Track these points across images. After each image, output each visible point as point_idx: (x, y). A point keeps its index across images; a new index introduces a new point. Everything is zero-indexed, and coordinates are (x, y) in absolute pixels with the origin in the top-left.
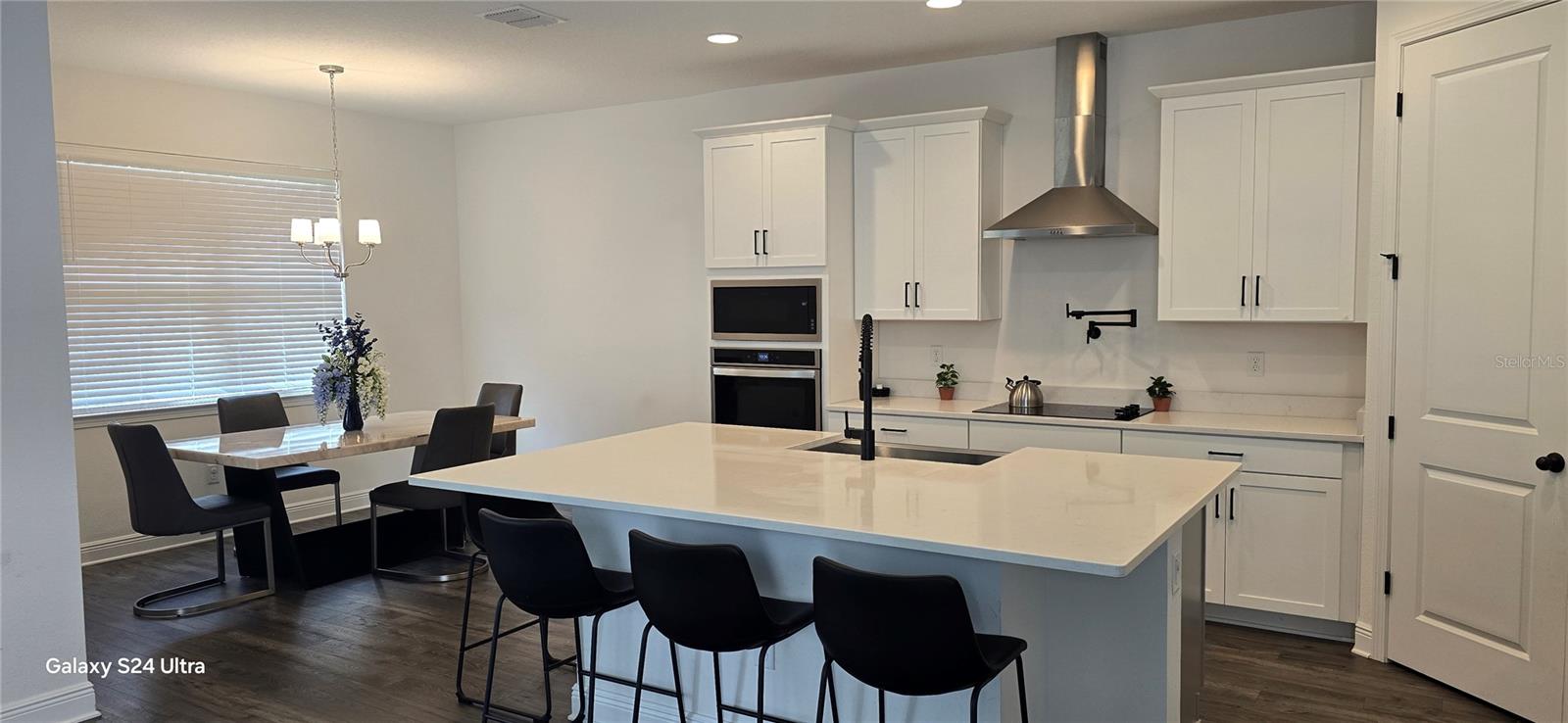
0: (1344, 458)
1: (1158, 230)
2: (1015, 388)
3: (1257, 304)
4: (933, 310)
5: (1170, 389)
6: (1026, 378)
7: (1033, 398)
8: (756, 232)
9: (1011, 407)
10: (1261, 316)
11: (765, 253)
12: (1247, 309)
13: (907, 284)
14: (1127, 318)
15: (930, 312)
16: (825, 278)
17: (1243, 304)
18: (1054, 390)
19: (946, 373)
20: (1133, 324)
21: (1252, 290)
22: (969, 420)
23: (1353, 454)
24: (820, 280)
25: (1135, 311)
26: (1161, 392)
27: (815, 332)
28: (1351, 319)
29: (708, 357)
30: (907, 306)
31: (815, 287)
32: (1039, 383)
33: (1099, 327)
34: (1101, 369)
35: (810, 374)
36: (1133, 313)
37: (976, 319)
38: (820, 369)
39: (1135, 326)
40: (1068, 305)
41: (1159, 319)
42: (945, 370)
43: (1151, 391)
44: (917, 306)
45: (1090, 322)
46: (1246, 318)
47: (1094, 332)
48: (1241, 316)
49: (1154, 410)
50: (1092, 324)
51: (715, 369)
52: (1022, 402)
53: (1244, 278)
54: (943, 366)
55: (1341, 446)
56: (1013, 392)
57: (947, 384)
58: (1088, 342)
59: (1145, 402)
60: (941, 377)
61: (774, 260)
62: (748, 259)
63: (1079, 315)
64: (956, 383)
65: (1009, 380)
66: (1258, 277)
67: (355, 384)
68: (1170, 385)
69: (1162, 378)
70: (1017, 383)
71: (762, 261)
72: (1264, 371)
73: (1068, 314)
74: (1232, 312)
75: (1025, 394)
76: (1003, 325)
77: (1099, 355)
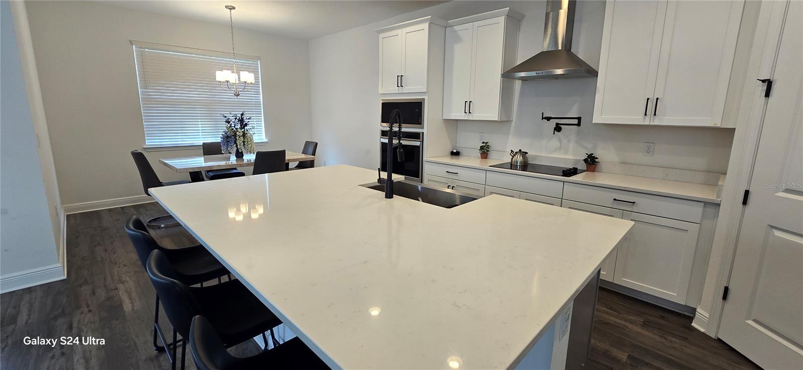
0: (703, 210)
1: (598, 72)
2: (514, 155)
3: (655, 115)
4: (478, 115)
5: (596, 160)
6: (520, 150)
7: (523, 161)
8: (398, 76)
9: (511, 165)
10: (657, 122)
11: (401, 86)
12: (647, 118)
13: (466, 102)
14: (576, 121)
15: (475, 116)
16: (426, 98)
17: (646, 115)
18: (535, 157)
19: (485, 146)
20: (579, 124)
21: (653, 106)
22: (486, 170)
23: (710, 210)
24: (424, 99)
25: (581, 117)
26: (591, 162)
27: (421, 124)
28: (719, 125)
29: (379, 133)
30: (465, 113)
31: (421, 102)
32: (527, 153)
33: (561, 126)
34: (560, 148)
35: (418, 143)
36: (579, 119)
37: (497, 120)
38: (423, 141)
39: (580, 126)
40: (543, 113)
41: (593, 122)
42: (484, 145)
43: (585, 160)
44: (470, 113)
45: (556, 123)
46: (647, 123)
47: (558, 128)
48: (644, 121)
49: (586, 171)
50: (557, 124)
51: (381, 139)
52: (517, 162)
53: (648, 99)
54: (483, 143)
55: (703, 204)
56: (513, 157)
57: (485, 151)
58: (554, 134)
59: (582, 166)
60: (482, 148)
61: (405, 89)
62: (395, 89)
63: (548, 119)
64: (488, 151)
65: (512, 151)
66: (657, 99)
67: (236, 140)
68: (597, 158)
69: (593, 154)
70: (516, 152)
71: (401, 90)
72: (653, 153)
73: (543, 118)
74: (637, 119)
75: (519, 158)
76: (513, 123)
77: (560, 141)
